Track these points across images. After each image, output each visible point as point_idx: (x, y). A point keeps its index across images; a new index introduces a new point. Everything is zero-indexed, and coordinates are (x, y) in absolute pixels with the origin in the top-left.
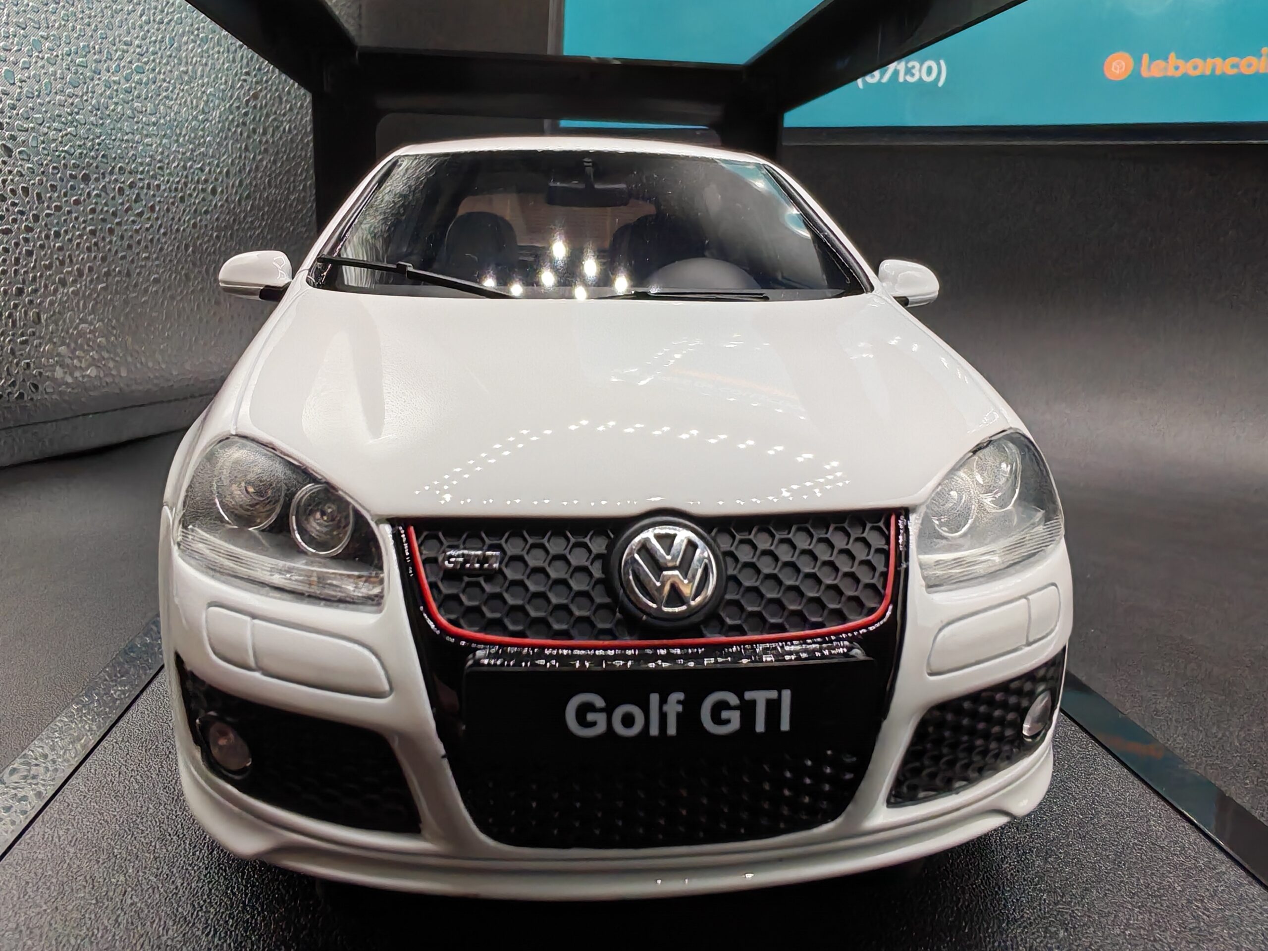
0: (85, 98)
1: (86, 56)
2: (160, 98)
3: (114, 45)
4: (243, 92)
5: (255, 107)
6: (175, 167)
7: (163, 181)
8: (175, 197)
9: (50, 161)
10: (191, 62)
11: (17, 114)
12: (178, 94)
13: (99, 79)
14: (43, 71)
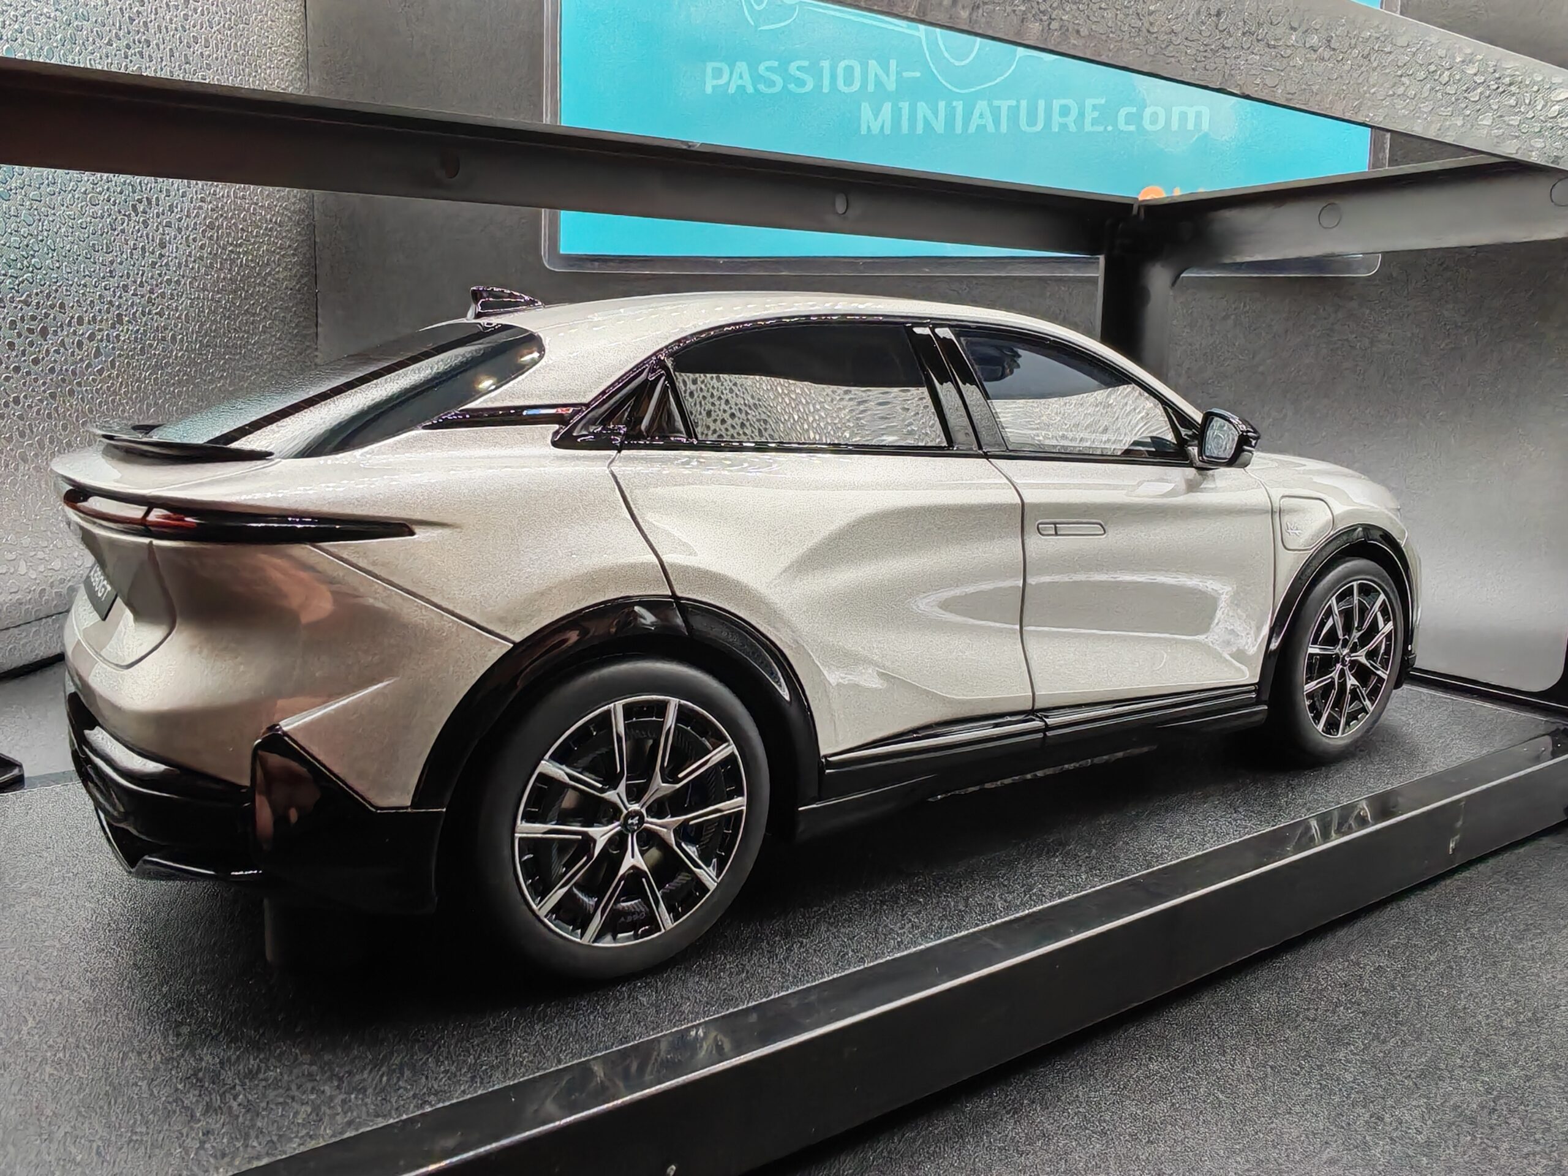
5: (211, 238)
6: (134, 314)
7: (122, 331)
8: (135, 348)
13: (54, 214)
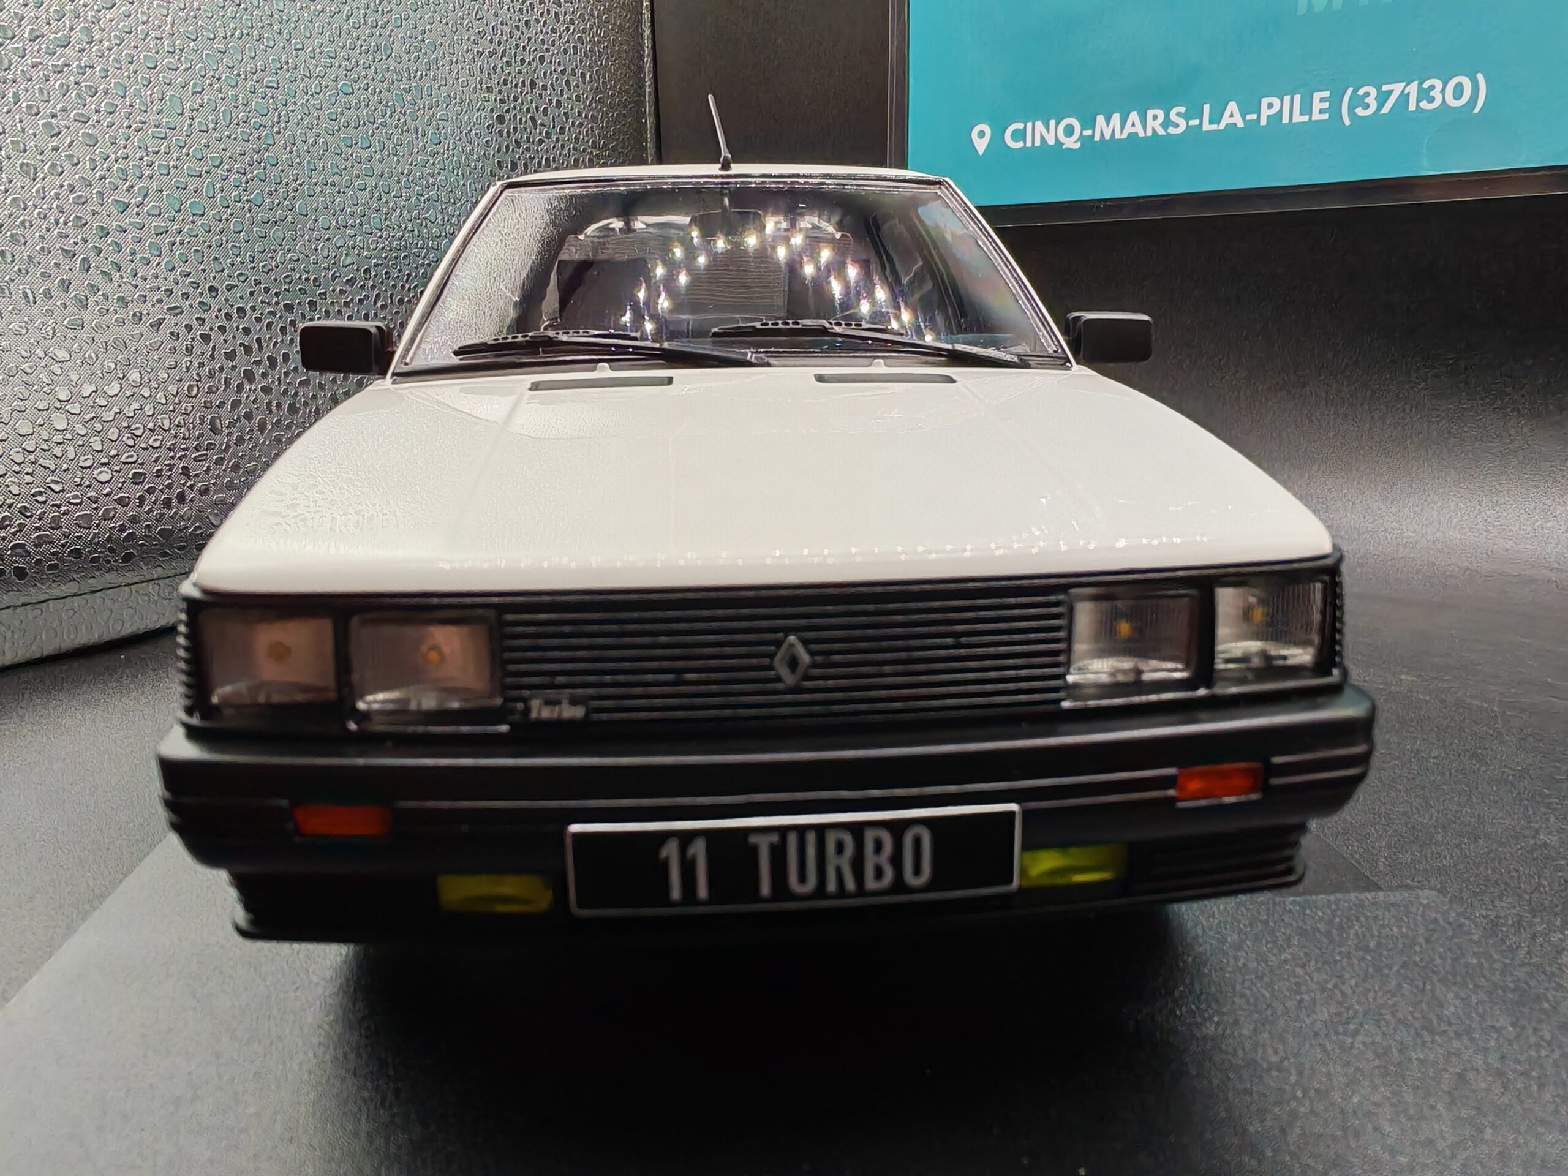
0: (276, 129)
1: (277, 74)
2: (376, 125)
3: (314, 58)
4: (483, 115)
9: (231, 215)
10: (415, 77)
11: (188, 155)
12: (399, 120)
14: (220, 95)
